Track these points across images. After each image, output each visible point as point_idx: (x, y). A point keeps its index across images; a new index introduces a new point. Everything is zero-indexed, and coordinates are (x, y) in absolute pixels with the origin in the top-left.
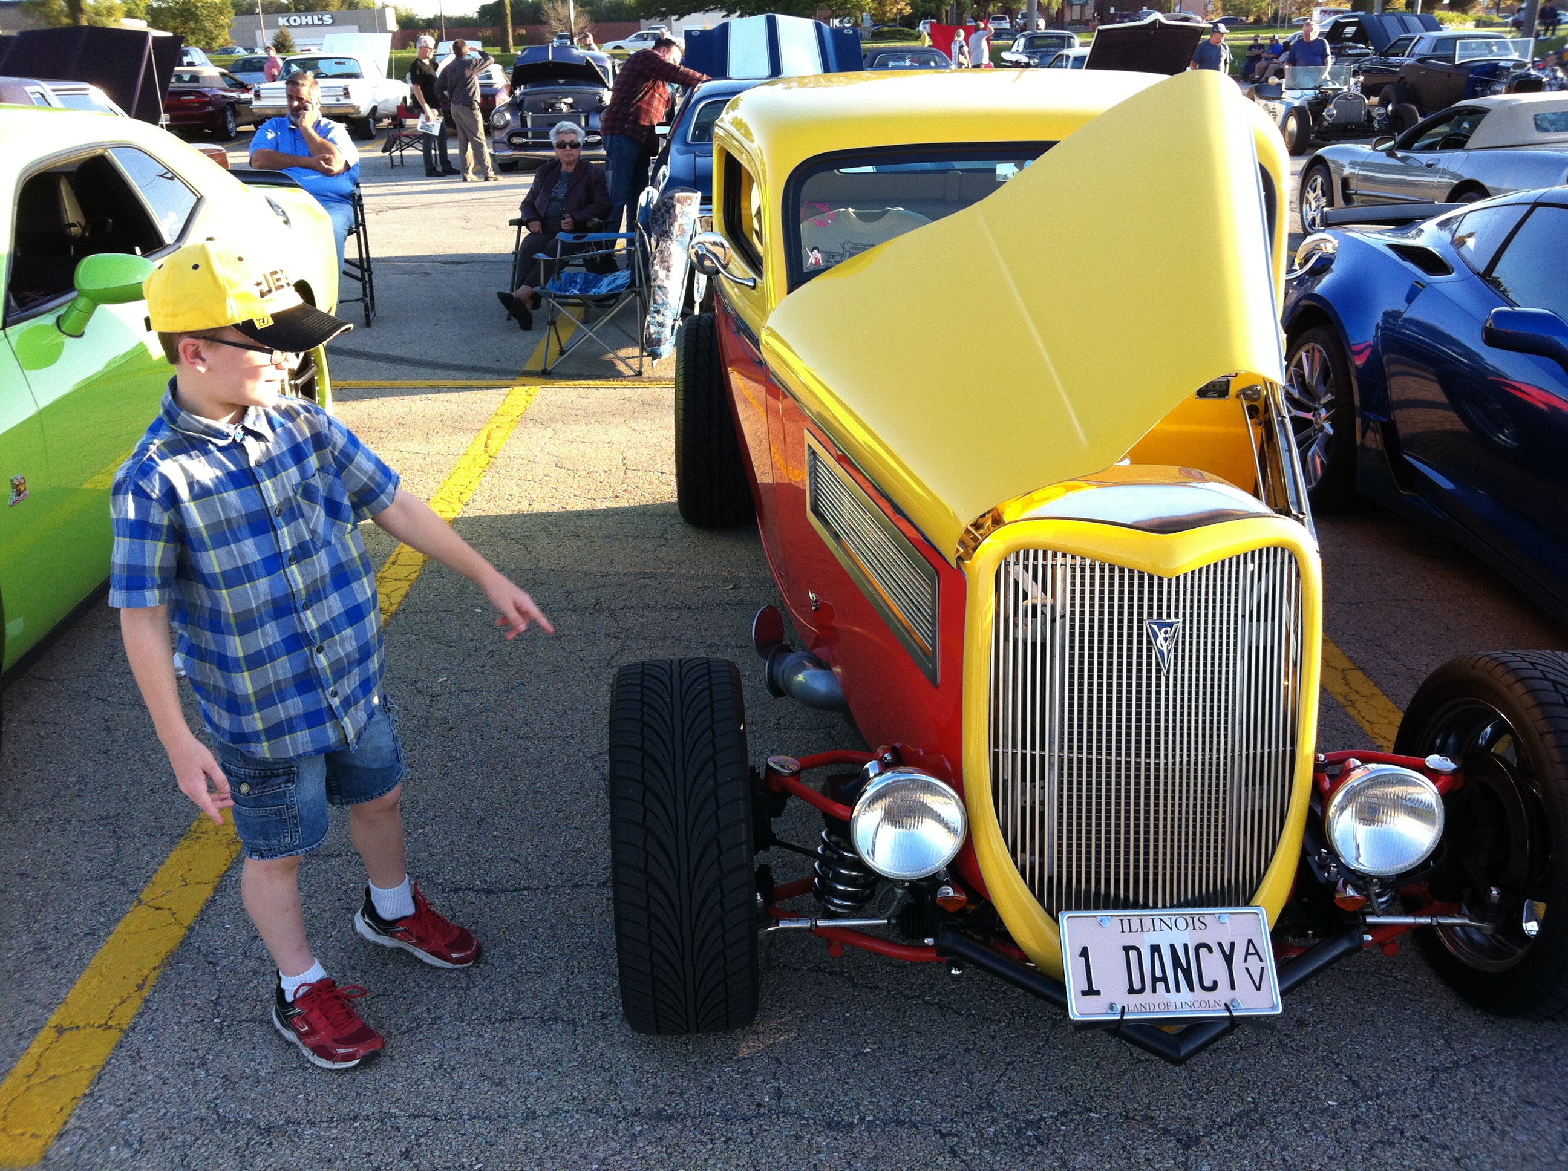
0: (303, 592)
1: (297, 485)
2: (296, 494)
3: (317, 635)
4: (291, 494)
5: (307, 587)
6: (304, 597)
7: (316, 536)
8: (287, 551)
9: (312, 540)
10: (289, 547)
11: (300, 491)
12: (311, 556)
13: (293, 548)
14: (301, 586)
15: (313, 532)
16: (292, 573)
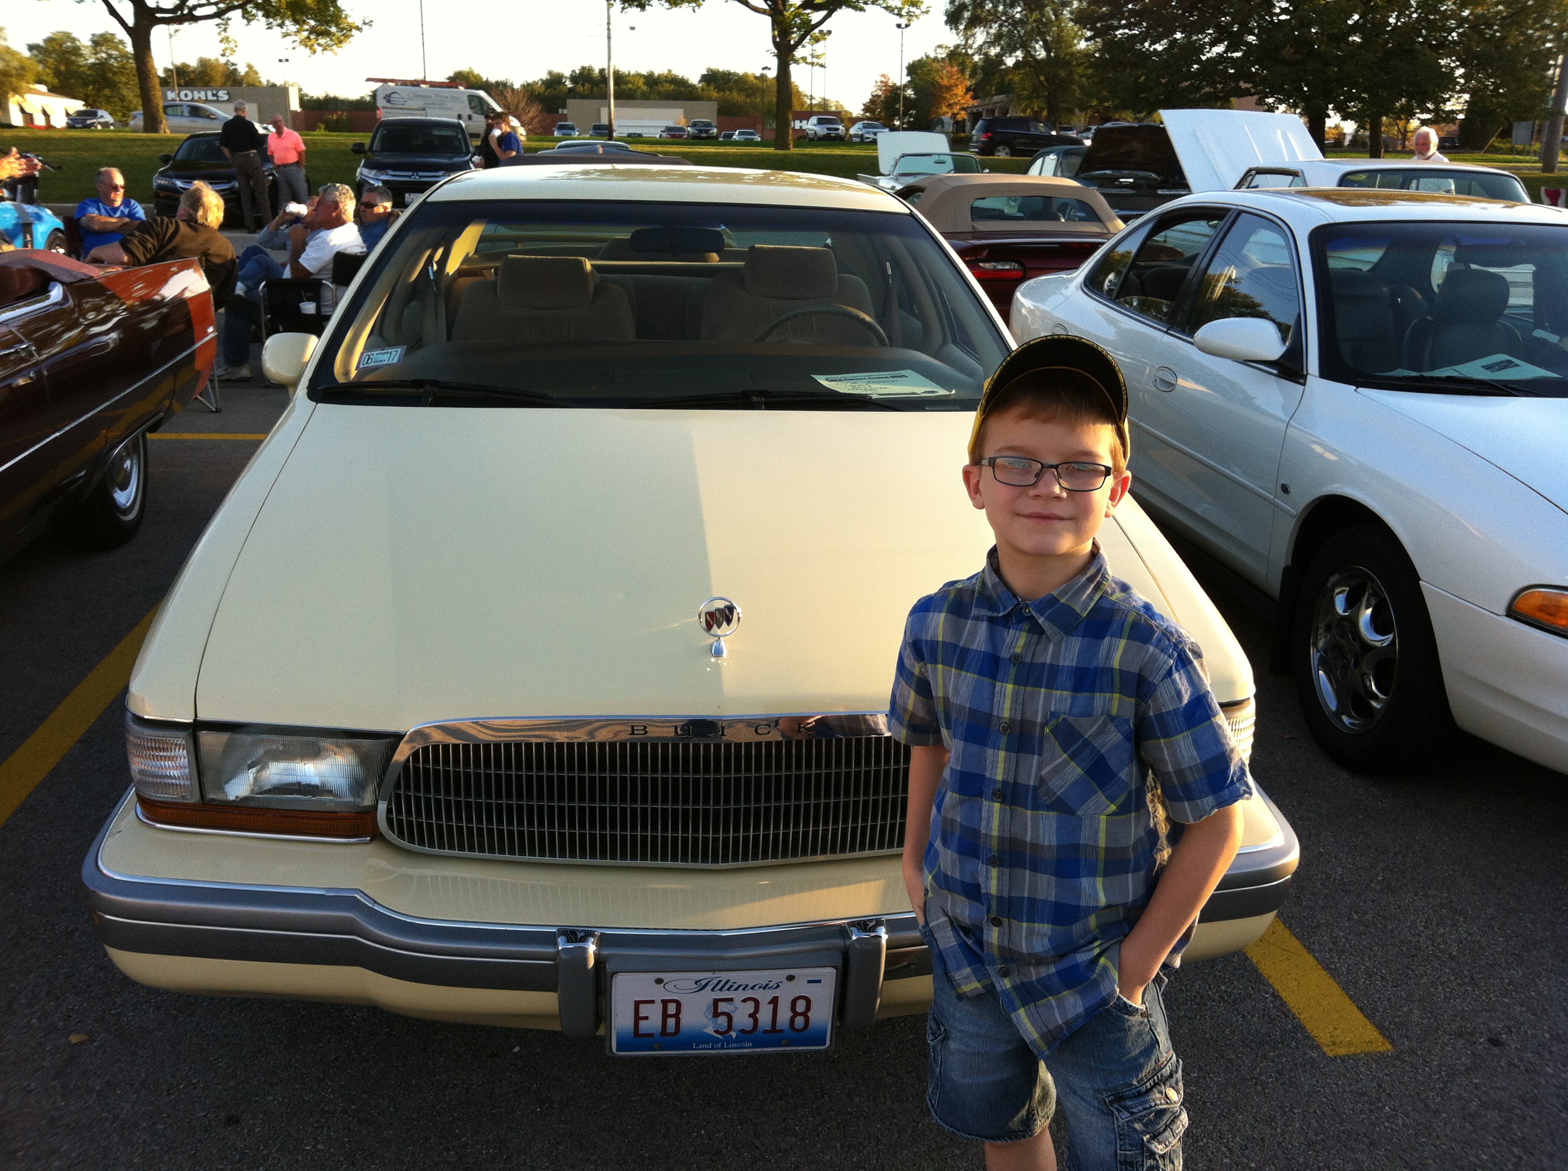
0: (995, 843)
1: (1053, 714)
2: (1044, 724)
3: (994, 903)
4: (1039, 720)
5: (1001, 839)
6: (995, 848)
7: (1043, 790)
8: (995, 781)
9: (1035, 788)
10: (999, 778)
11: (1054, 722)
12: (1027, 809)
13: (1004, 783)
14: (995, 833)
15: (1042, 781)
16: (990, 812)
